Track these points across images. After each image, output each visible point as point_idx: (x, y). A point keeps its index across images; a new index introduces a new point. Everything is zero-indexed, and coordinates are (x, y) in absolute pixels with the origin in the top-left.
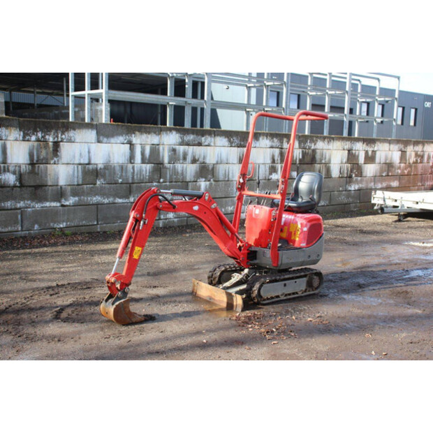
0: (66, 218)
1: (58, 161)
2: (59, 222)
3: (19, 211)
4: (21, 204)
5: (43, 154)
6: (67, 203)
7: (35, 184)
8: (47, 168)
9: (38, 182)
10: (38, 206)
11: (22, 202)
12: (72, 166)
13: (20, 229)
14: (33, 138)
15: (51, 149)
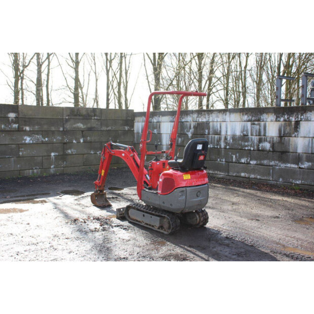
0: (301, 177)
1: (298, 135)
2: (296, 179)
3: (271, 167)
4: (272, 163)
5: (288, 129)
6: (303, 166)
7: (281, 151)
8: (290, 139)
9: (284, 149)
10: (283, 166)
11: (273, 162)
12: (308, 139)
13: (271, 179)
14: (282, 119)
15: (293, 127)
